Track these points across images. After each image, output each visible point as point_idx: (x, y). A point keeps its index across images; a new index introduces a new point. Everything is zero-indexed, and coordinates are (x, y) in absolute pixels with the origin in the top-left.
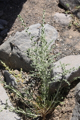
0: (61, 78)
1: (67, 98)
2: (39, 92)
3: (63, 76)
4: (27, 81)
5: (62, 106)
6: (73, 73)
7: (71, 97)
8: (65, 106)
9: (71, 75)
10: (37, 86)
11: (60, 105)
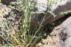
0: (45, 9)
1: (50, 36)
2: (19, 27)
3: (48, 8)
4: (6, 15)
5: (44, 44)
6: (59, 7)
7: (55, 35)
8: (47, 44)
9: (57, 9)
10: (18, 20)
11: (42, 43)
